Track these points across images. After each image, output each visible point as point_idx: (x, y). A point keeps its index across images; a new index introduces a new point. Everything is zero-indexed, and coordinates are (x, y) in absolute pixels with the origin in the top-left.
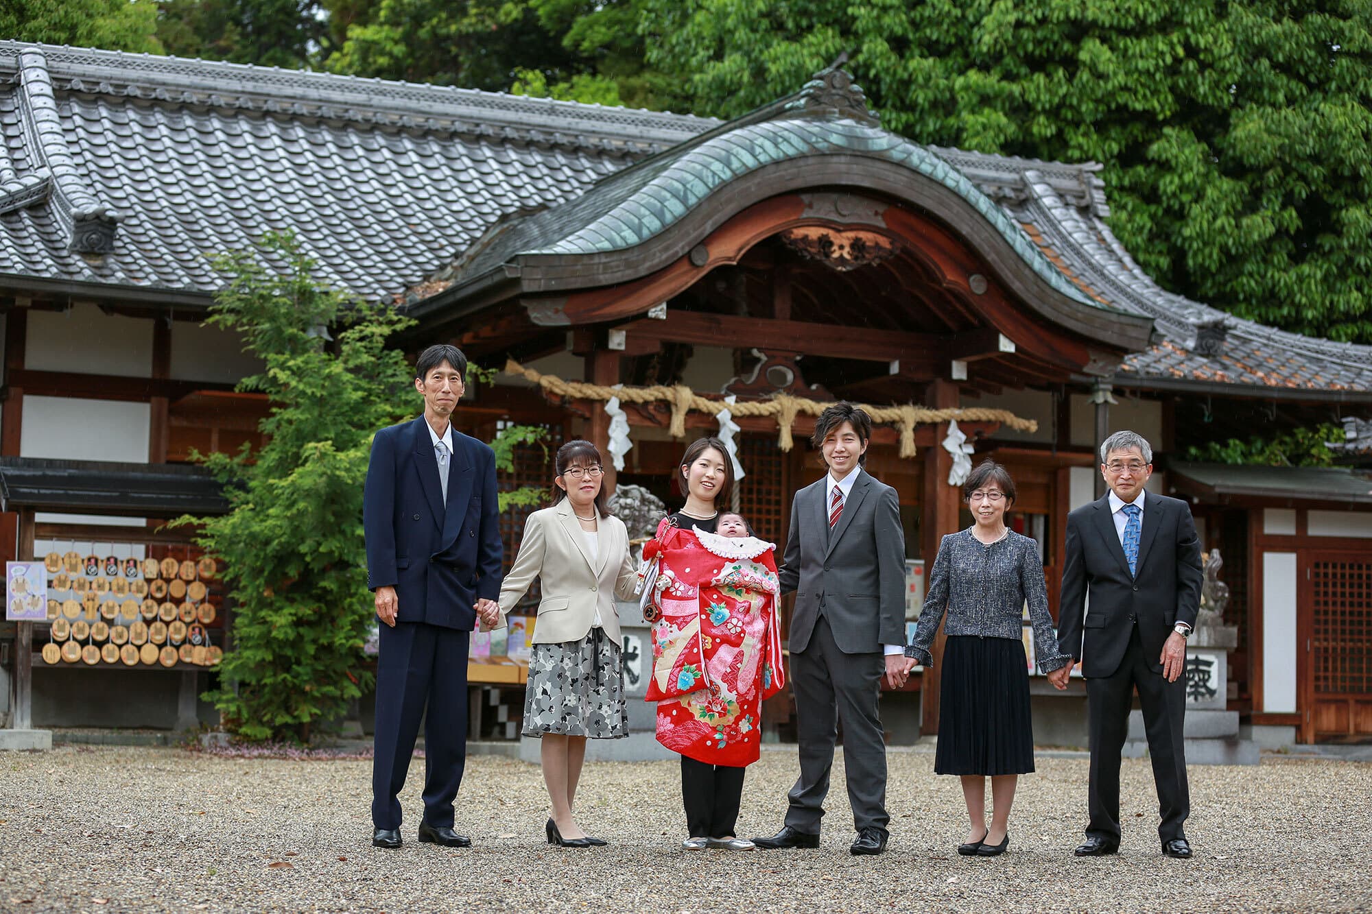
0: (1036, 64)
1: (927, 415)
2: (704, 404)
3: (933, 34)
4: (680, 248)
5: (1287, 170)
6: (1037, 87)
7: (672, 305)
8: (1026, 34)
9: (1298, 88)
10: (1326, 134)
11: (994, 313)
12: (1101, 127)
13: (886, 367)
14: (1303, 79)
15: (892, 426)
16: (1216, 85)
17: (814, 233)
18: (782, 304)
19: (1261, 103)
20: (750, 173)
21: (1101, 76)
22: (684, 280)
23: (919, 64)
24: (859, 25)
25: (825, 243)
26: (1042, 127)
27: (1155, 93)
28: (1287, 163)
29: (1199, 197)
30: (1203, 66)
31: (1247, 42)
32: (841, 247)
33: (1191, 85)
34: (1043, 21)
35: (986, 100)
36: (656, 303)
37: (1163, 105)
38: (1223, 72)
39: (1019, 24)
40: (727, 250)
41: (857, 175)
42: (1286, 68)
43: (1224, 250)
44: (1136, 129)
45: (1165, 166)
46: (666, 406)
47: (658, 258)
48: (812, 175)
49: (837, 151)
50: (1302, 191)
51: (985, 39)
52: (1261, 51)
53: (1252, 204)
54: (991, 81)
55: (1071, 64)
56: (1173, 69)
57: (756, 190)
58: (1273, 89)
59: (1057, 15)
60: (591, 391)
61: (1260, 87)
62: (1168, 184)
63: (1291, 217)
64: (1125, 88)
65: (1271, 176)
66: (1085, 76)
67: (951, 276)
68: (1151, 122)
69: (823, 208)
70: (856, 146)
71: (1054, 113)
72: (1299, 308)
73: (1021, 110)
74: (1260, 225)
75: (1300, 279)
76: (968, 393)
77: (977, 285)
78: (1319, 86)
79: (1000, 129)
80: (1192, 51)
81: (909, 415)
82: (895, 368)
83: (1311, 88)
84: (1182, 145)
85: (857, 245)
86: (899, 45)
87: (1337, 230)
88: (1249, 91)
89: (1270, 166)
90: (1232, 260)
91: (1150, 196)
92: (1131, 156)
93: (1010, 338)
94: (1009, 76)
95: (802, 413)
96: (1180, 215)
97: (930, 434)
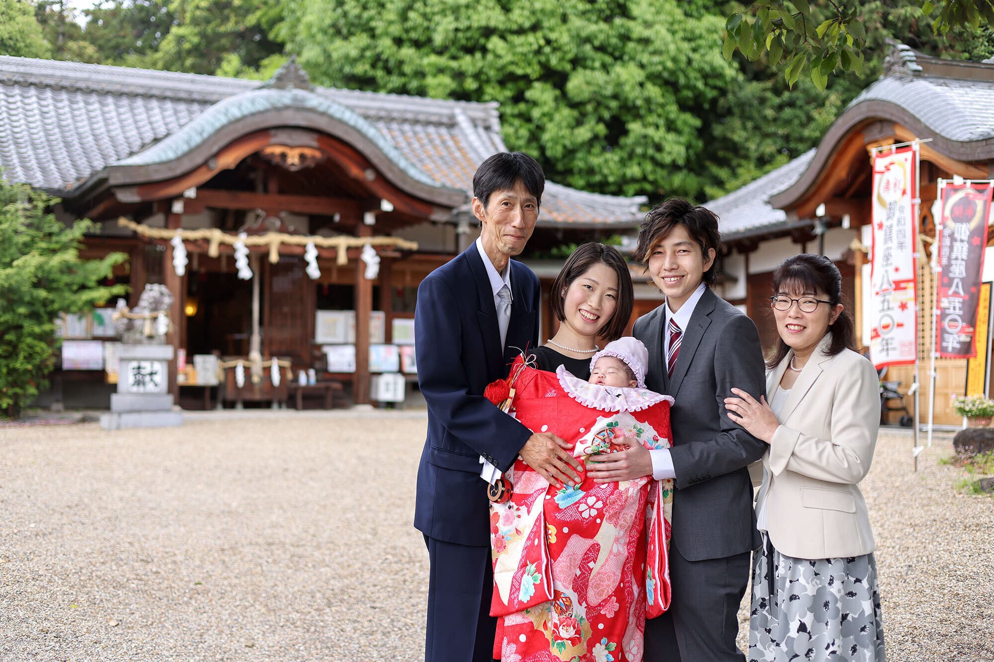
0: (469, 50)
1: (353, 242)
2: (228, 239)
3: (413, 35)
4: (199, 160)
5: (599, 104)
6: (467, 63)
7: (200, 188)
8: (460, 35)
9: (608, 59)
10: (619, 85)
11: (378, 189)
12: (502, 83)
13: (331, 218)
14: (612, 55)
15: (334, 249)
16: (562, 59)
17: (278, 150)
18: (273, 186)
19: (585, 67)
20: (238, 120)
21: (498, 56)
22: (204, 176)
23: (407, 52)
24: (378, 32)
25: (284, 156)
26: (471, 85)
27: (529, 64)
28: (599, 102)
29: (551, 119)
30: (554, 50)
31: (578, 36)
32: (293, 159)
33: (548, 61)
34: (469, 28)
35: (441, 71)
36: (189, 188)
37: (533, 71)
38: (565, 53)
39: (457, 30)
40: (229, 160)
41: (300, 120)
42: (601, 49)
43: (565, 147)
44: (521, 84)
45: (535, 104)
46: (207, 241)
47: (186, 166)
48: (273, 120)
49: (287, 107)
50: (607, 115)
51: (438, 39)
52: (588, 40)
53: (579, 123)
54: (443, 61)
55: (484, 50)
56: (539, 51)
57: (242, 129)
58: (593, 60)
59: (475, 25)
60: (165, 233)
61: (585, 59)
62: (536, 113)
63: (601, 129)
64: (512, 63)
65: (589, 108)
66: (490, 57)
67: (354, 171)
68: (527, 80)
69: (282, 137)
70: (299, 104)
71: (477, 76)
72: (605, 176)
73: (459, 75)
74: (584, 133)
75: (606, 161)
76: (375, 231)
77: (369, 176)
78: (618, 58)
79: (446, 86)
80: (548, 42)
81: (342, 242)
82: (337, 218)
83: (616, 59)
84: (543, 91)
85: (302, 157)
86: (399, 42)
87: (625, 132)
88: (577, 62)
89: (589, 101)
90: (570, 153)
91: (526, 118)
92: (518, 98)
93: (390, 201)
94: (454, 58)
95: (283, 244)
96: (541, 128)
97: (355, 253)
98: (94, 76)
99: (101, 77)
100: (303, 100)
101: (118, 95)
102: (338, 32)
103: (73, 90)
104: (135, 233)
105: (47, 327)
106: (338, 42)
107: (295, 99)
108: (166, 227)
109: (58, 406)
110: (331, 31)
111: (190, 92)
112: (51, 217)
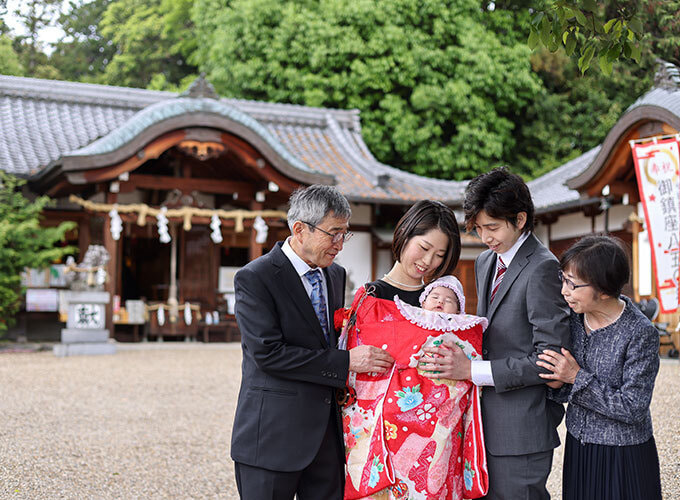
0: (338, 70)
1: (248, 214)
2: (153, 212)
3: (295, 59)
4: (131, 151)
5: (436, 111)
6: (336, 80)
7: (132, 173)
8: (331, 59)
9: (443, 77)
10: (451, 96)
11: (267, 175)
12: (362, 95)
13: (231, 196)
14: (446, 74)
15: (233, 220)
16: (407, 77)
17: (191, 144)
18: (187, 172)
19: (425, 83)
21: (359, 75)
22: (135, 164)
23: (291, 72)
24: (269, 56)
25: (195, 149)
26: (339, 96)
27: (383, 81)
28: (436, 109)
29: (400, 123)
30: (402, 70)
31: (420, 60)
32: (202, 151)
33: (397, 78)
34: (337, 54)
35: (316, 86)
36: (123, 172)
37: (386, 86)
38: (410, 72)
39: (328, 55)
40: (154, 152)
41: (208, 121)
42: (438, 69)
43: (410, 144)
44: (377, 96)
45: (387, 111)
46: (136, 213)
47: (121, 156)
48: (187, 122)
49: (198, 112)
50: (442, 119)
51: (314, 62)
52: (427, 62)
53: (421, 125)
54: (317, 78)
55: (349, 71)
56: (390, 71)
58: (432, 78)
59: (342, 51)
60: (104, 207)
61: (425, 77)
62: (388, 118)
63: (438, 130)
64: (370, 80)
65: (429, 114)
66: (353, 75)
67: (249, 160)
68: (381, 93)
69: (194, 134)
70: (207, 110)
71: (343, 90)
72: (441, 166)
73: (330, 89)
74: (424, 133)
75: (442, 155)
76: (265, 206)
77: (260, 164)
78: (451, 76)
79: (320, 98)
80: (397, 64)
81: (239, 215)
82: (236, 196)
83: (449, 77)
84: (393, 101)
85: (209, 150)
86: (284, 64)
87: (456, 133)
88: (420, 79)
89: (428, 109)
90: (414, 148)
91: (381, 122)
92: (375, 107)
93: (276, 183)
94: (326, 76)
95: (194, 216)
96: (392, 130)
97: (249, 223)
98: (54, 90)
99: (59, 90)
100: (210, 106)
101: (72, 104)
102: (238, 57)
103: (38, 100)
104: (83, 207)
105: (15, 278)
106: (239, 65)
107: (204, 106)
108: (106, 202)
109: (22, 339)
110: (233, 56)
111: (126, 102)
112: (19, 195)
